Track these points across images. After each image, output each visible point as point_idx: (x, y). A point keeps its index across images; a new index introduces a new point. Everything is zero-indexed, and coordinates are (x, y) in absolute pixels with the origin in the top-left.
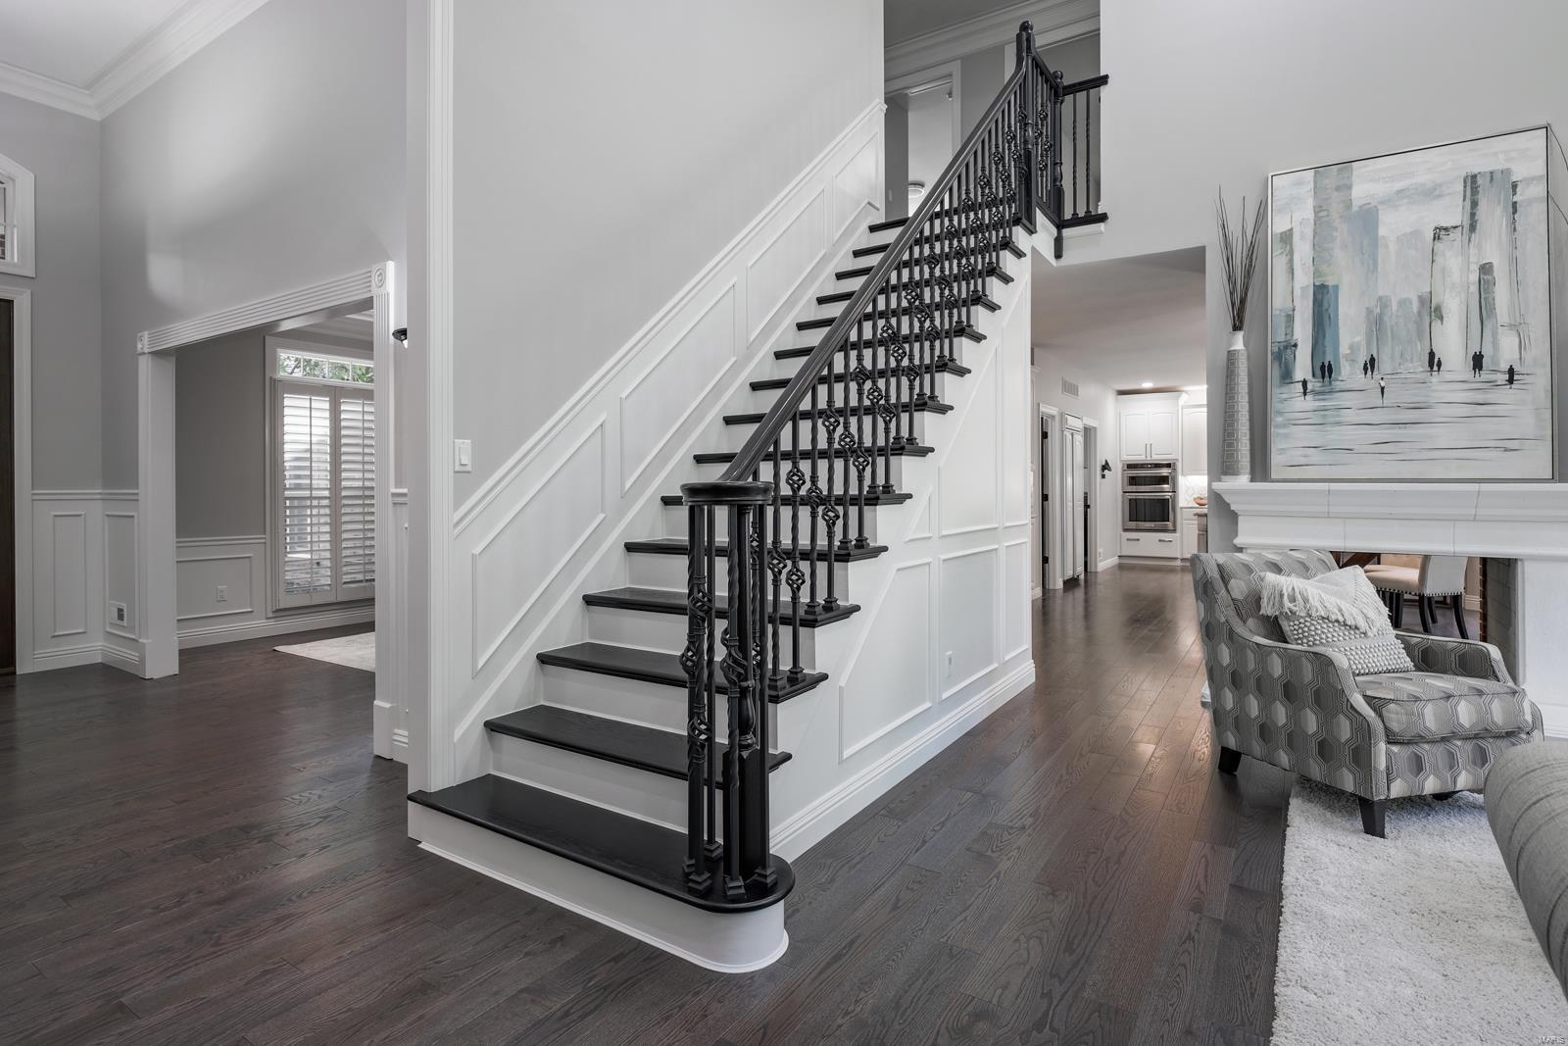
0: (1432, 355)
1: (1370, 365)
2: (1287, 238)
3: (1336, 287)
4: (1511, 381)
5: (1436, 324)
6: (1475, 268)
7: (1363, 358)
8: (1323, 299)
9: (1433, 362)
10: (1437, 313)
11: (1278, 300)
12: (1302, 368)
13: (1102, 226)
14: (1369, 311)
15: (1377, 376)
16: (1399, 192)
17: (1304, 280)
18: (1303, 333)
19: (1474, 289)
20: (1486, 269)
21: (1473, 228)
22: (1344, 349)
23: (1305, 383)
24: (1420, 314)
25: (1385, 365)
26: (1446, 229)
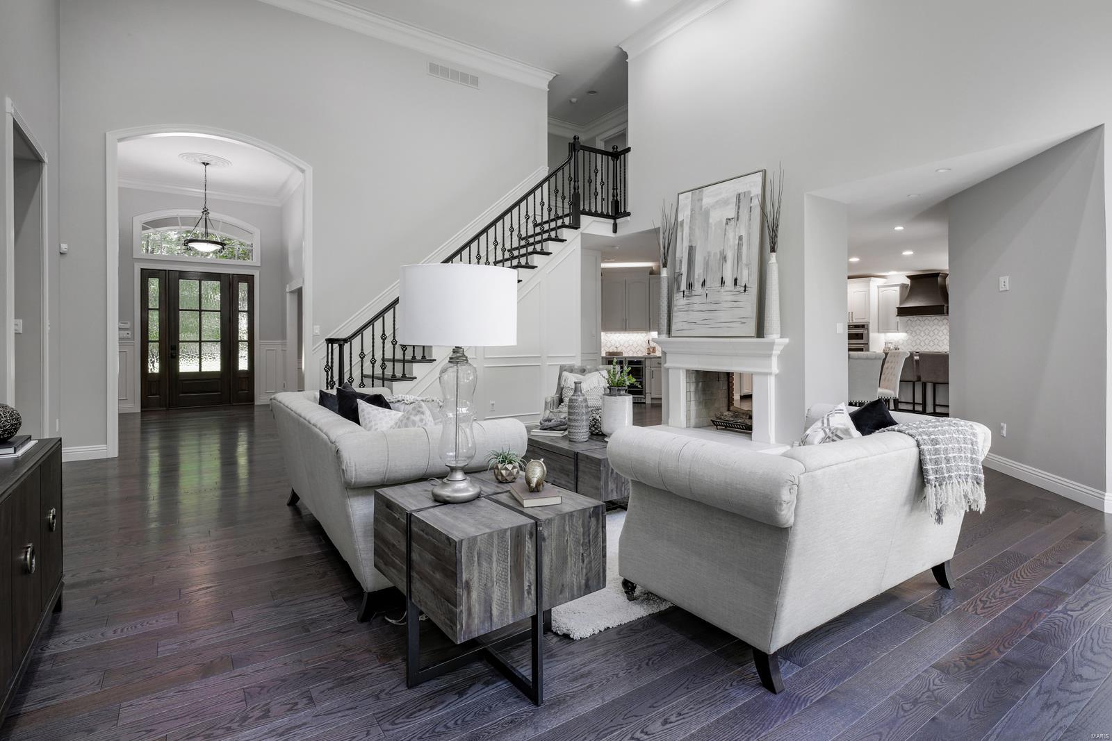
0: (722, 278)
1: (704, 283)
2: (682, 222)
3: (695, 247)
4: (745, 291)
5: (724, 263)
6: (737, 237)
7: (702, 280)
8: (691, 250)
9: (723, 282)
10: (725, 259)
11: (678, 255)
12: (683, 287)
13: (628, 218)
14: (705, 258)
15: (705, 289)
16: (717, 202)
17: (686, 244)
18: (684, 270)
19: (736, 247)
20: (740, 238)
21: (738, 220)
22: (696, 277)
23: (684, 291)
24: (720, 260)
25: (708, 283)
26: (730, 219)
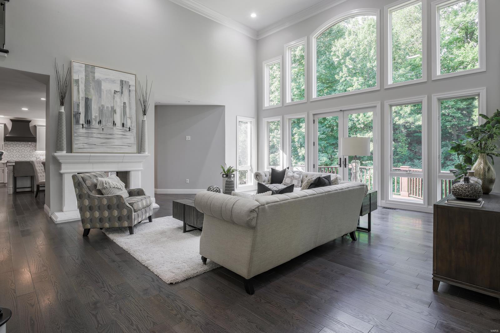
0: (114, 122)
1: (100, 122)
2: (77, 81)
3: (91, 99)
4: (129, 130)
5: (115, 114)
6: (122, 103)
7: (98, 120)
8: (87, 101)
9: (114, 124)
10: (115, 112)
11: (75, 98)
12: (82, 120)
13: (6, 55)
14: (99, 108)
15: (102, 126)
16: (106, 79)
17: (82, 95)
18: (82, 110)
19: (122, 107)
20: (124, 103)
21: (122, 93)
22: (93, 117)
23: (83, 125)
24: (111, 111)
25: (103, 123)
26: (117, 91)
